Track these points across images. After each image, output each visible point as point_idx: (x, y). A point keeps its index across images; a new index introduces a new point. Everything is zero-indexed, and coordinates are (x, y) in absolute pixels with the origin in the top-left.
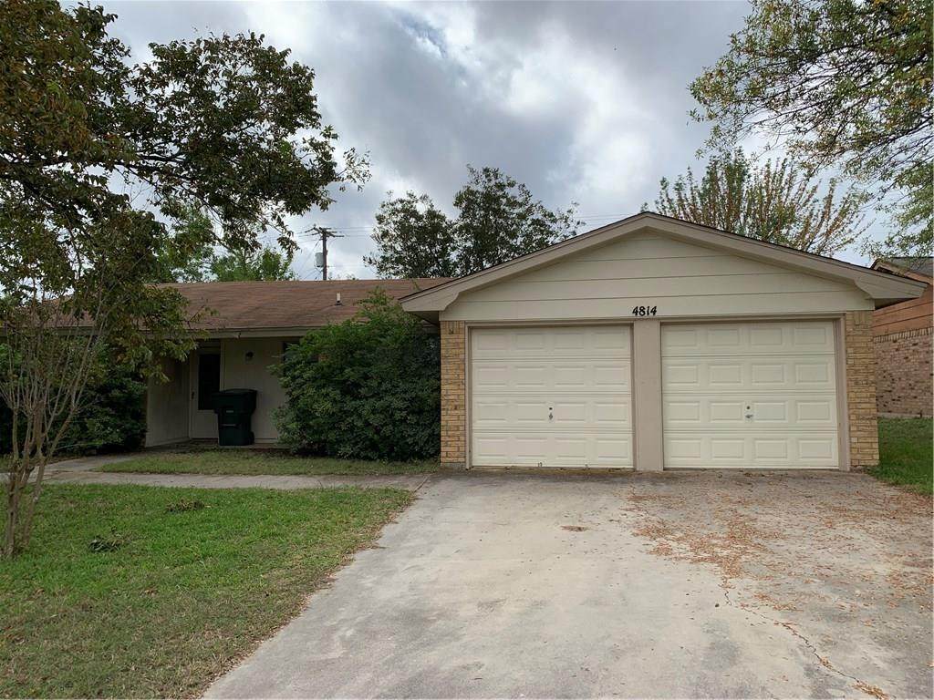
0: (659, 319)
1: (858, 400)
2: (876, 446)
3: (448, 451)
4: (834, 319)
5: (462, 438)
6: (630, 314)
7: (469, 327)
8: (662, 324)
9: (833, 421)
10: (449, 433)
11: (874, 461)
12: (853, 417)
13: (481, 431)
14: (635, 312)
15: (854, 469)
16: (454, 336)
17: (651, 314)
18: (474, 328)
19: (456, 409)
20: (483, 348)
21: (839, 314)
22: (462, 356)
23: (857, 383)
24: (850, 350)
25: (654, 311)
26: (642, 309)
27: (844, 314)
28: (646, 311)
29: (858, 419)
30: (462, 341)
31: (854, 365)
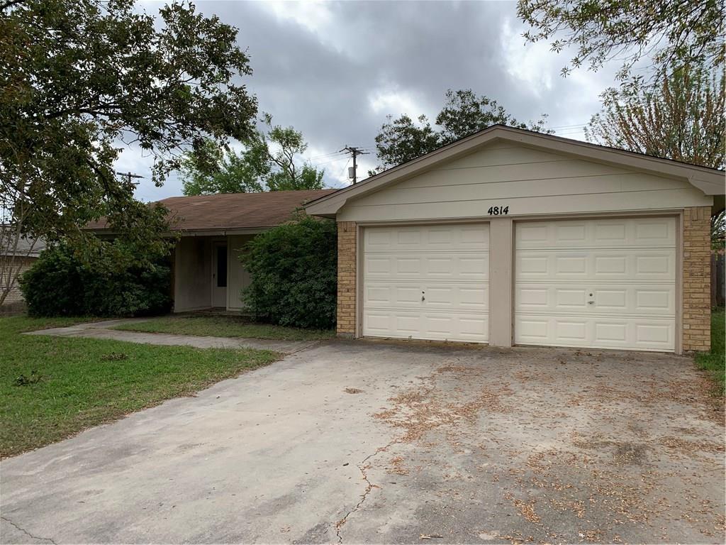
0: (511, 218)
1: (692, 290)
2: (708, 333)
3: (343, 323)
4: (674, 215)
5: (352, 314)
6: (486, 214)
7: (360, 226)
8: (514, 222)
9: (671, 309)
10: (344, 310)
11: (705, 345)
12: (687, 306)
13: (371, 309)
14: (490, 212)
15: (686, 353)
16: (348, 234)
17: (504, 213)
18: (364, 227)
19: (348, 291)
20: (372, 242)
21: (680, 210)
22: (353, 250)
23: (692, 275)
24: (687, 244)
25: (506, 211)
26: (496, 209)
27: (683, 210)
28: (499, 210)
29: (691, 308)
30: (353, 237)
31: (690, 258)
